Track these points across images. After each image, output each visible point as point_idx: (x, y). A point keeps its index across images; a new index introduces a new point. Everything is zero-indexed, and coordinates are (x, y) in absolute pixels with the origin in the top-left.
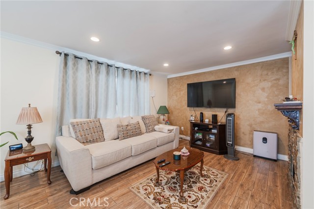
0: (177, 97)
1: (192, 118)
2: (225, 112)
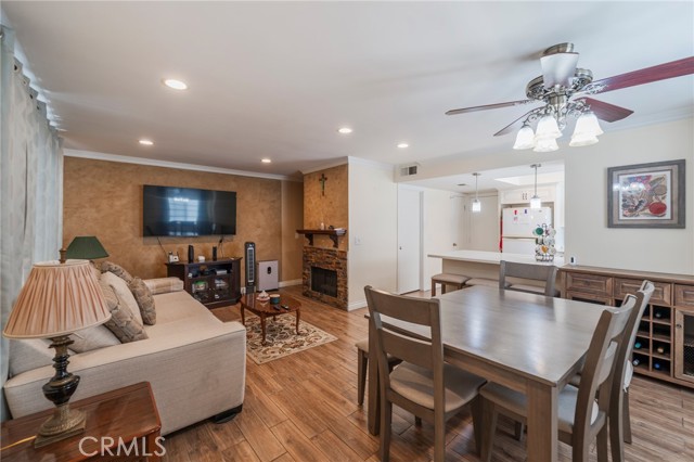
1: (174, 259)
2: (221, 241)
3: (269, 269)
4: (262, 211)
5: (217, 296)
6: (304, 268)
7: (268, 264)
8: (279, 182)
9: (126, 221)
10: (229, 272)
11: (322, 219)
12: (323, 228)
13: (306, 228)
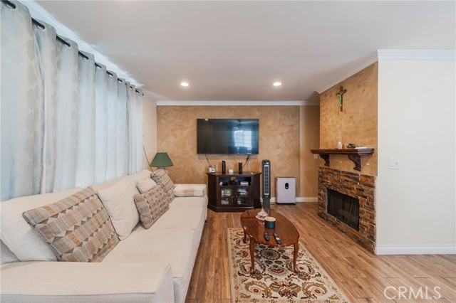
0: (176, 137)
1: (211, 170)
2: (247, 159)
3: (287, 185)
4: (282, 134)
5: (239, 202)
6: (320, 188)
7: (286, 180)
8: (297, 108)
9: (189, 143)
10: (249, 184)
11: (340, 137)
12: (340, 147)
13: (322, 148)
